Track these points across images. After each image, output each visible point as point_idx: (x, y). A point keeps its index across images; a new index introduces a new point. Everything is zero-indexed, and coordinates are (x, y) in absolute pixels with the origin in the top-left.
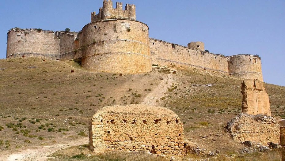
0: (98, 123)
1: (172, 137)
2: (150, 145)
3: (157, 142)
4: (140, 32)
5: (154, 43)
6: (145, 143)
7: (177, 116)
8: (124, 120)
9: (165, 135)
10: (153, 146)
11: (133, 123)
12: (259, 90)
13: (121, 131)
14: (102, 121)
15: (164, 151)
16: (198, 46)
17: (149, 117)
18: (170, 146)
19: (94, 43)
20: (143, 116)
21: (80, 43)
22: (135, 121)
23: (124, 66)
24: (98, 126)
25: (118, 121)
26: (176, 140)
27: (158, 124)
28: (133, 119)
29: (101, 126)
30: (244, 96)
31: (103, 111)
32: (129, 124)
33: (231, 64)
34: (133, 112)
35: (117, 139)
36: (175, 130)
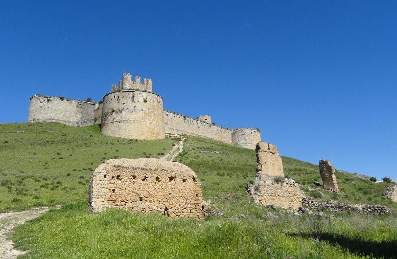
0: (101, 178)
1: (188, 198)
2: (164, 207)
3: (171, 203)
4: (156, 103)
5: (167, 115)
6: (157, 204)
7: (194, 174)
8: (132, 176)
9: (180, 195)
10: (166, 207)
11: (143, 180)
12: (272, 153)
13: (129, 189)
14: (105, 176)
15: (179, 214)
16: (206, 120)
17: (163, 173)
18: (186, 208)
19: (113, 111)
20: (156, 172)
21: (100, 112)
22: (146, 177)
23: (140, 133)
24: (101, 182)
25: (126, 177)
26: (193, 202)
27: (173, 182)
28: (144, 176)
29: (103, 182)
30: (258, 158)
31: (108, 164)
32: (138, 181)
33: (234, 136)
34: (144, 167)
35: (123, 198)
36: (192, 189)
